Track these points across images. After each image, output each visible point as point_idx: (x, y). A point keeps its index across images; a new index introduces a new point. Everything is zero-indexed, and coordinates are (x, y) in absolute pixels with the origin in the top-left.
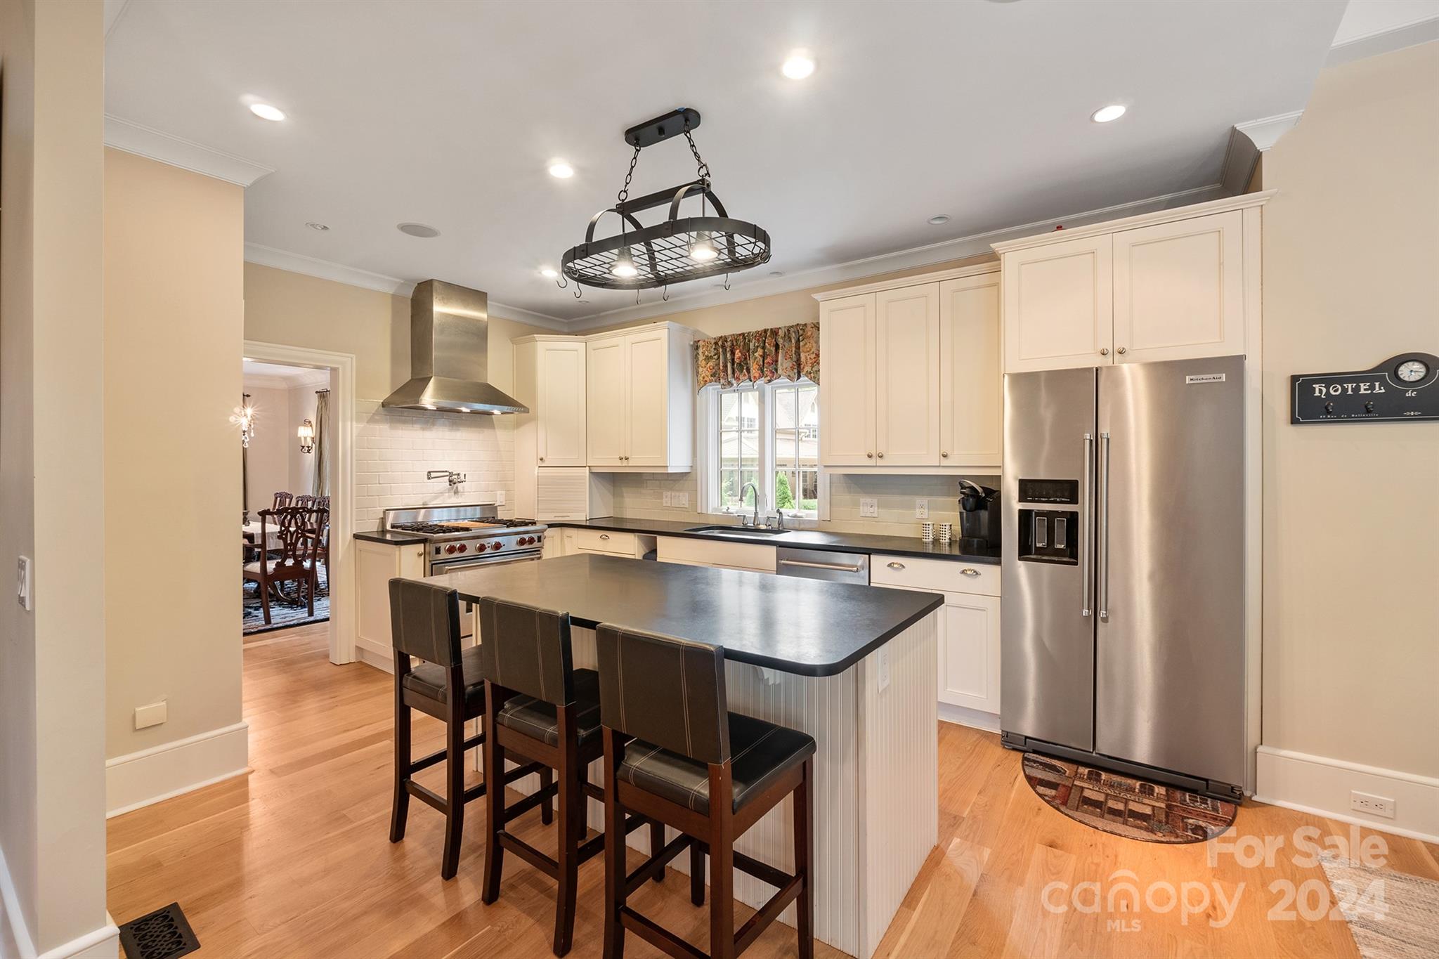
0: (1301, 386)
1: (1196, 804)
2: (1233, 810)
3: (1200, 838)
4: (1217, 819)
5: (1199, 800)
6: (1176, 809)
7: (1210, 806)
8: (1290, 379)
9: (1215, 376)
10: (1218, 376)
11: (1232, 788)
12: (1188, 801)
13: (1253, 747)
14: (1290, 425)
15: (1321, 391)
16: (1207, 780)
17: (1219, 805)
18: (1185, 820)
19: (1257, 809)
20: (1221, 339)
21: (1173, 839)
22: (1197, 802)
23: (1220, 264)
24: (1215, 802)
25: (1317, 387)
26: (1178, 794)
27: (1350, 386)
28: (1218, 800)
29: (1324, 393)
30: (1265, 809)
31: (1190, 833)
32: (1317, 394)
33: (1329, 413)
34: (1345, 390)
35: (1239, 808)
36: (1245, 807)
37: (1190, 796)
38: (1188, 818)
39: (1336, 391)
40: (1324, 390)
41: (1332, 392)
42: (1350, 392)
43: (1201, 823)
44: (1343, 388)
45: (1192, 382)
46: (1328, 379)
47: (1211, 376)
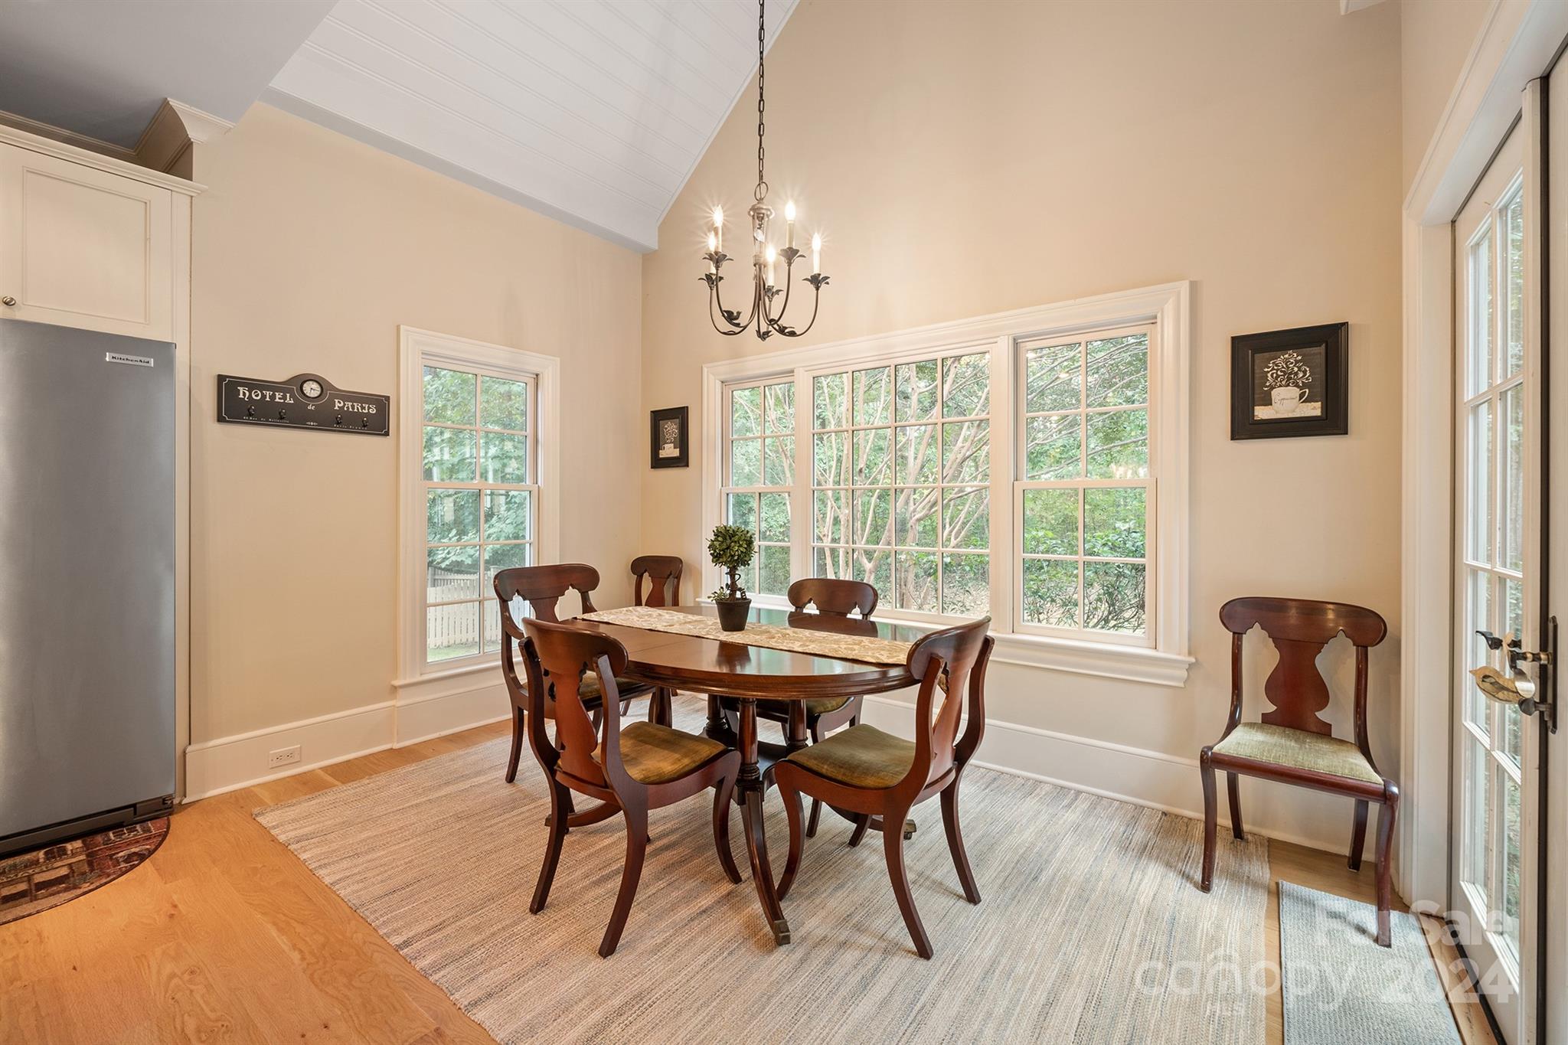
0: (227, 386)
1: (123, 837)
2: (166, 822)
3: (136, 862)
4: (150, 838)
5: (126, 831)
6: (100, 852)
7: (139, 830)
8: (216, 377)
9: (143, 359)
10: (147, 359)
11: (164, 800)
12: (113, 838)
13: (183, 748)
14: (216, 423)
15: (244, 394)
16: (134, 806)
17: (150, 825)
18: (114, 857)
19: (189, 809)
20: (146, 321)
21: (104, 881)
22: (125, 834)
23: (146, 239)
24: (145, 824)
25: (241, 389)
26: (99, 838)
27: (268, 394)
28: (148, 821)
29: (247, 396)
30: (197, 805)
31: (123, 865)
32: (241, 396)
33: (250, 415)
34: (264, 396)
35: (170, 817)
36: (176, 813)
37: (113, 833)
38: (118, 853)
39: (257, 396)
40: (247, 394)
41: (253, 396)
42: (268, 399)
43: (133, 850)
44: (262, 394)
45: (114, 360)
46: (252, 384)
47: (139, 358)
